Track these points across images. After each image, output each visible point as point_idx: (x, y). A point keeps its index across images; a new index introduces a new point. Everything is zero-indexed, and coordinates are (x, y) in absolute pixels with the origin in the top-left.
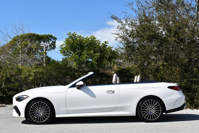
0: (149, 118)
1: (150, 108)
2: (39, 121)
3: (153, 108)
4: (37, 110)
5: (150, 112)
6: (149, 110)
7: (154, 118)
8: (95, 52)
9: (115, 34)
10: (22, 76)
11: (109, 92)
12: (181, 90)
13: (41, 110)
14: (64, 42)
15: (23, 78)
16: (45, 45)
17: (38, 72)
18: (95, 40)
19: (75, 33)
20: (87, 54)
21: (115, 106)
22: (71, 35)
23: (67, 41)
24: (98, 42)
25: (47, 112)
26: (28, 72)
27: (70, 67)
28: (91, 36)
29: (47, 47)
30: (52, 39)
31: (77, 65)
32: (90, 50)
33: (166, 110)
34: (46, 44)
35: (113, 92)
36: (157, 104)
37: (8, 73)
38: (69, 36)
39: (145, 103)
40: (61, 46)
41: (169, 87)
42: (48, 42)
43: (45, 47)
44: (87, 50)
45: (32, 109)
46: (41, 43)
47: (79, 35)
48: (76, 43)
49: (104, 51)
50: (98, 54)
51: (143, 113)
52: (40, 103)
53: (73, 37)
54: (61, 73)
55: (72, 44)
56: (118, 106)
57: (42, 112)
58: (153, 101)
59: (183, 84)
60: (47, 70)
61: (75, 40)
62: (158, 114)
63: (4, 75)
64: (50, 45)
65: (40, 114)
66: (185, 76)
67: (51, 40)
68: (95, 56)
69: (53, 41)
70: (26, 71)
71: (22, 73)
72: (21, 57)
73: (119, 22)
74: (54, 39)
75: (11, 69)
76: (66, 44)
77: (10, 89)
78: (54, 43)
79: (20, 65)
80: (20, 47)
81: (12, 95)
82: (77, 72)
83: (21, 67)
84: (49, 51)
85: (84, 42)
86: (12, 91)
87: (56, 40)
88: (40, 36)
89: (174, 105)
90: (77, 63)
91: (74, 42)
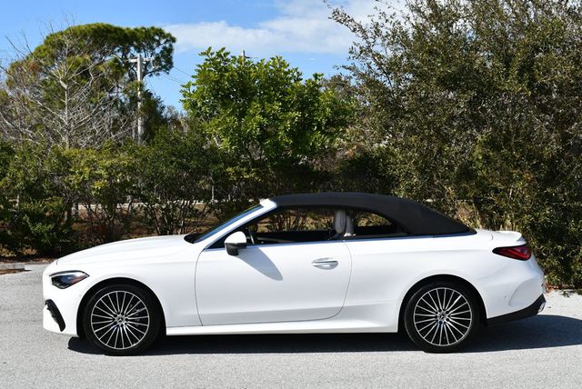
0: (436, 341)
1: (440, 311)
2: (119, 345)
3: (447, 312)
4: (111, 313)
5: (441, 323)
6: (436, 317)
7: (452, 340)
8: (285, 109)
10: (72, 178)
11: (320, 263)
12: (533, 256)
13: (123, 314)
14: (193, 77)
15: (74, 185)
16: (141, 60)
17: (119, 166)
18: (286, 70)
19: (223, 49)
20: (260, 114)
21: (337, 304)
22: (214, 56)
23: (203, 75)
24: (295, 74)
25: (141, 321)
26: (88, 166)
27: (213, 149)
28: (272, 59)
29: (146, 65)
30: (162, 41)
31: (232, 145)
32: (270, 101)
33: (488, 317)
34: (143, 56)
35: (334, 264)
36: (461, 301)
37: (30, 168)
38: (207, 60)
39: (427, 298)
40: (183, 89)
41: (498, 251)
42: (152, 48)
43: (142, 64)
44: (261, 102)
45: (97, 311)
46: (129, 51)
47: (237, 57)
48: (228, 80)
49: (312, 103)
50: (296, 115)
51: (420, 326)
52: (121, 295)
53: (220, 62)
54: (186, 168)
55: (217, 82)
56: (347, 304)
57: (127, 320)
58: (449, 293)
59: (542, 219)
60: (145, 160)
61: (227, 71)
62: (463, 330)
63: (20, 175)
64: (158, 59)
65: (122, 326)
66: (549, 195)
67: (159, 44)
68: (286, 119)
69: (164, 48)
70: (82, 164)
71: (71, 170)
72: (69, 116)
73: (354, 30)
74: (167, 41)
75: (39, 156)
76: (200, 82)
77: (37, 217)
78: (168, 52)
79: (65, 139)
80: (65, 86)
81: (43, 235)
82: (232, 165)
83: (67, 151)
84: (154, 76)
85: (252, 75)
86: (43, 224)
87: (174, 44)
88: (126, 32)
89: (509, 304)
90: (231, 139)
91: (222, 76)
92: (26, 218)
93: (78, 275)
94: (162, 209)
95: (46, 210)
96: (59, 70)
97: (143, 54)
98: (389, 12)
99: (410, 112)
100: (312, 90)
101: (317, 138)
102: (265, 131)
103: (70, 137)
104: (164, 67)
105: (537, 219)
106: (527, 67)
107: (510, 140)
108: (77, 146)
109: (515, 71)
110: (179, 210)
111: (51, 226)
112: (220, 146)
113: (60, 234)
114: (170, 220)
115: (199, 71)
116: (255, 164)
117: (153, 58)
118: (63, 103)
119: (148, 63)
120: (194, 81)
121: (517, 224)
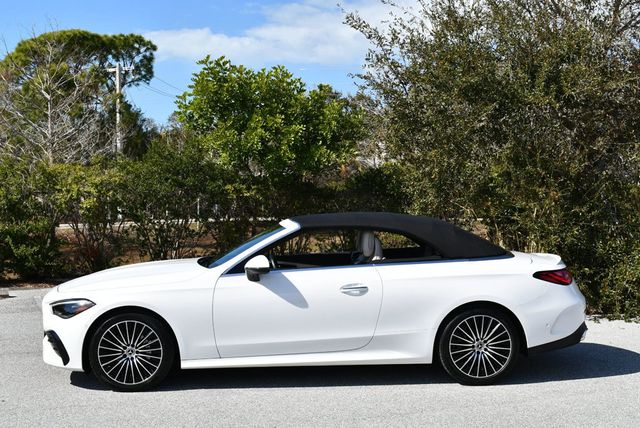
0: (474, 372)
1: (478, 340)
2: (129, 380)
3: (485, 342)
4: (120, 345)
5: (478, 353)
6: (473, 347)
7: (490, 371)
8: (288, 122)
9: (359, 76)
10: (59, 196)
11: (348, 289)
12: (573, 280)
13: (133, 346)
14: (190, 87)
15: (61, 204)
16: (120, 69)
17: (110, 183)
18: (289, 81)
19: (223, 57)
20: (262, 127)
21: (368, 333)
22: (212, 65)
23: (200, 84)
24: (298, 85)
25: (153, 354)
26: (77, 183)
27: (211, 165)
28: (274, 68)
29: (125, 75)
30: (142, 50)
31: (231, 161)
32: (272, 113)
33: (528, 346)
34: (122, 65)
35: (364, 290)
36: (500, 329)
37: (12, 185)
38: (205, 69)
39: (464, 326)
40: (179, 100)
41: (539, 275)
42: (132, 57)
43: (120, 74)
44: (263, 115)
45: (104, 343)
46: (107, 60)
47: (238, 66)
48: (227, 91)
49: (317, 117)
50: (300, 128)
51: (456, 356)
52: (131, 325)
53: (219, 72)
54: (181, 185)
55: (216, 93)
56: (380, 333)
57: (137, 352)
58: (487, 320)
59: (569, 240)
60: (138, 176)
61: (226, 81)
62: (503, 361)
64: (137, 68)
65: (132, 359)
66: (576, 215)
67: (139, 53)
68: (289, 133)
69: (145, 57)
70: (70, 181)
71: (58, 187)
72: (52, 128)
73: (370, 37)
74: (148, 49)
75: (22, 172)
76: (197, 93)
77: (20, 239)
78: (148, 61)
79: (48, 154)
80: (48, 97)
81: (27, 257)
82: (231, 182)
83: (52, 167)
84: (133, 86)
85: (253, 86)
86: (27, 246)
87: (154, 53)
88: (104, 39)
89: (551, 332)
90: (230, 154)
91: (221, 86)
92: (8, 239)
93: (82, 303)
94: (156, 230)
95: (29, 231)
96: (41, 79)
97: (122, 63)
98: (406, 18)
99: (428, 124)
100: (316, 101)
101: (323, 154)
102: (266, 146)
103: (54, 152)
104: (144, 76)
105: (563, 240)
106: (554, 78)
107: (535, 156)
108: (62, 161)
109: (541, 82)
110: (173, 229)
111: (35, 249)
112: (219, 162)
113: (46, 257)
114: (165, 241)
115: (195, 80)
116: (256, 181)
117: (133, 67)
118: (46, 115)
119: (127, 72)
120: (191, 91)
121: (542, 245)
